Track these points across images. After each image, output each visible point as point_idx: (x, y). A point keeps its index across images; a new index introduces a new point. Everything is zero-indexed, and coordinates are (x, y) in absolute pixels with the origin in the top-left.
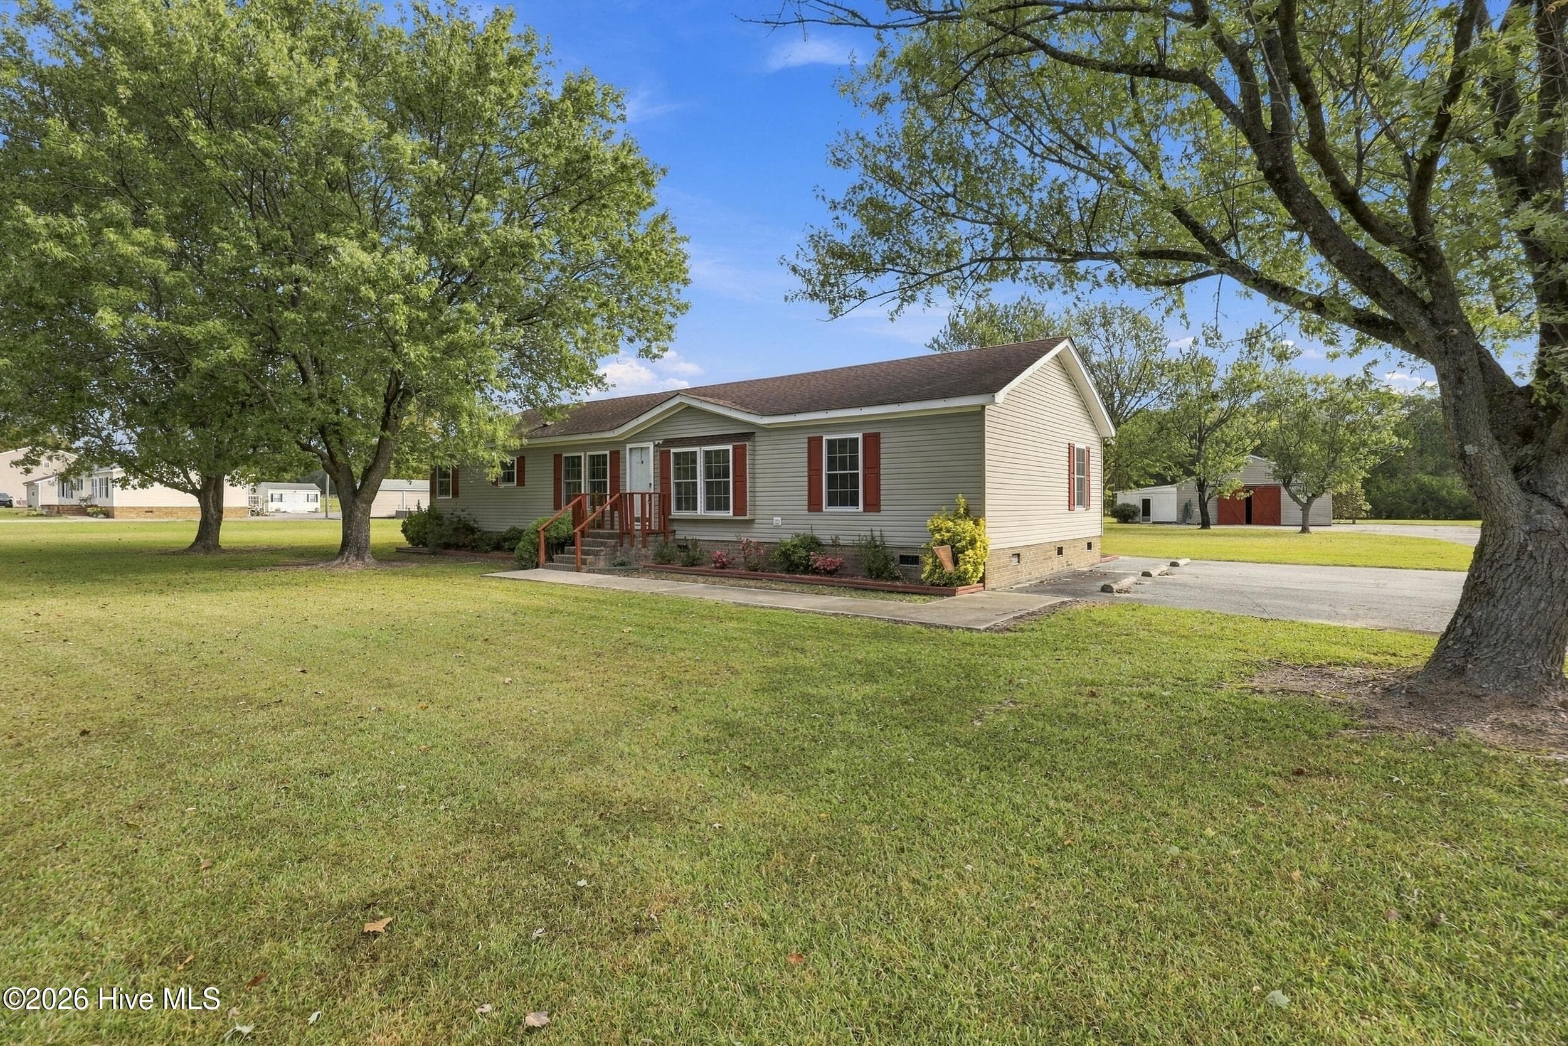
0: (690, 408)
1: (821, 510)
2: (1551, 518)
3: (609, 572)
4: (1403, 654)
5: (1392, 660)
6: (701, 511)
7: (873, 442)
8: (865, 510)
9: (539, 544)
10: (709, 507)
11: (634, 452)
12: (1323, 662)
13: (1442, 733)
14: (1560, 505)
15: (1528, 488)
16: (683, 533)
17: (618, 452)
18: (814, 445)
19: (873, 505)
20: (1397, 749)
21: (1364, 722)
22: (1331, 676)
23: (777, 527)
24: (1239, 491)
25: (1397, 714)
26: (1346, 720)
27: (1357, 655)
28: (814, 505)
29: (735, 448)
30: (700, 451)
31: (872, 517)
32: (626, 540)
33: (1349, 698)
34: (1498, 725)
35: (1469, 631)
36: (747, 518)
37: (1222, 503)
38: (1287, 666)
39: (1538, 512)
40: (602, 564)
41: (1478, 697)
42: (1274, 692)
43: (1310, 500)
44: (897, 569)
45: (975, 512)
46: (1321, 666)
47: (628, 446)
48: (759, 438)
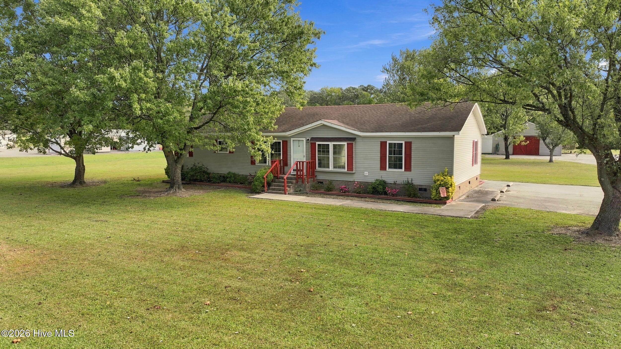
0: (324, 125)
1: (386, 170)
2: (618, 194)
3: (296, 194)
4: (586, 223)
5: (584, 224)
6: (331, 168)
7: (409, 145)
8: (405, 171)
9: (264, 183)
10: (335, 167)
11: (295, 142)
12: (567, 226)
13: (593, 241)
14: (620, 192)
15: (614, 187)
16: (320, 177)
17: (287, 141)
18: (383, 144)
19: (408, 168)
20: (584, 245)
21: (577, 240)
22: (569, 229)
23: (366, 176)
24: (523, 141)
25: (584, 238)
26: (574, 240)
27: (575, 223)
28: (383, 168)
29: (348, 144)
30: (331, 144)
31: (408, 173)
32: (300, 180)
33: (574, 235)
34: (604, 239)
35: (600, 219)
36: (354, 172)
37: (515, 147)
38: (558, 227)
39: (615, 193)
40: (292, 191)
41: (601, 234)
42: (557, 234)
43: (554, 147)
44: (419, 193)
45: (450, 173)
46: (567, 227)
47: (292, 139)
48: (358, 140)
